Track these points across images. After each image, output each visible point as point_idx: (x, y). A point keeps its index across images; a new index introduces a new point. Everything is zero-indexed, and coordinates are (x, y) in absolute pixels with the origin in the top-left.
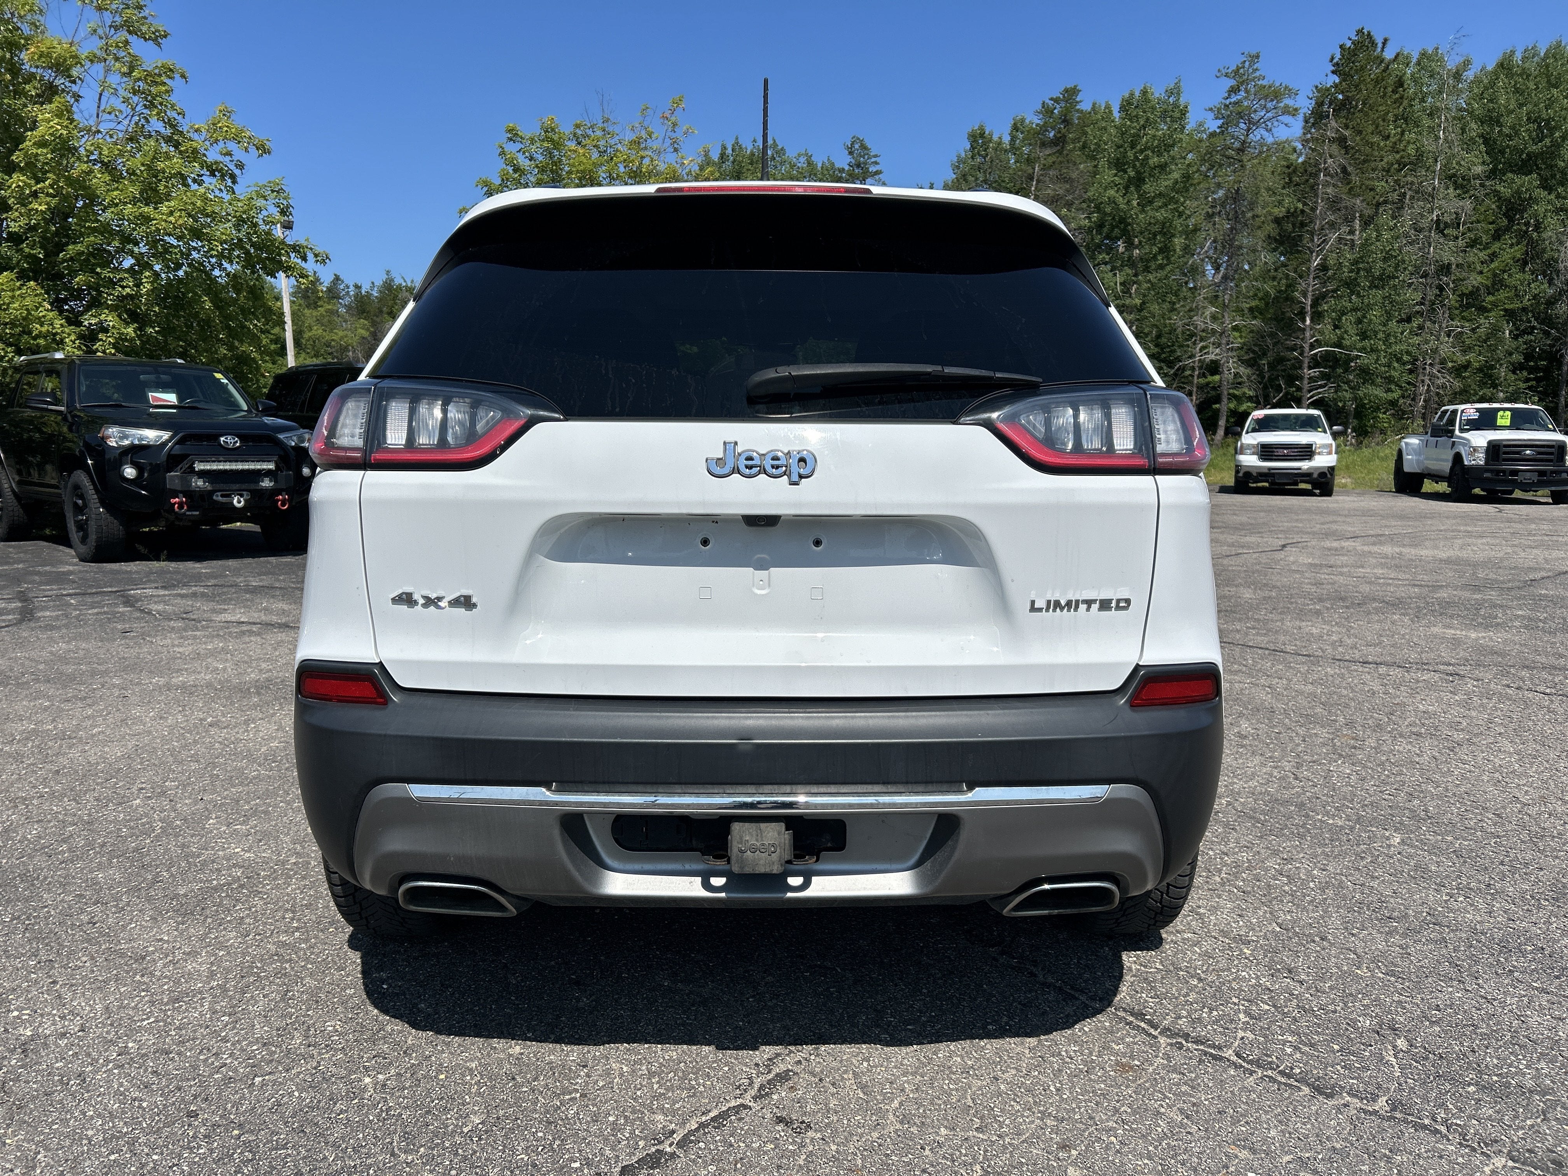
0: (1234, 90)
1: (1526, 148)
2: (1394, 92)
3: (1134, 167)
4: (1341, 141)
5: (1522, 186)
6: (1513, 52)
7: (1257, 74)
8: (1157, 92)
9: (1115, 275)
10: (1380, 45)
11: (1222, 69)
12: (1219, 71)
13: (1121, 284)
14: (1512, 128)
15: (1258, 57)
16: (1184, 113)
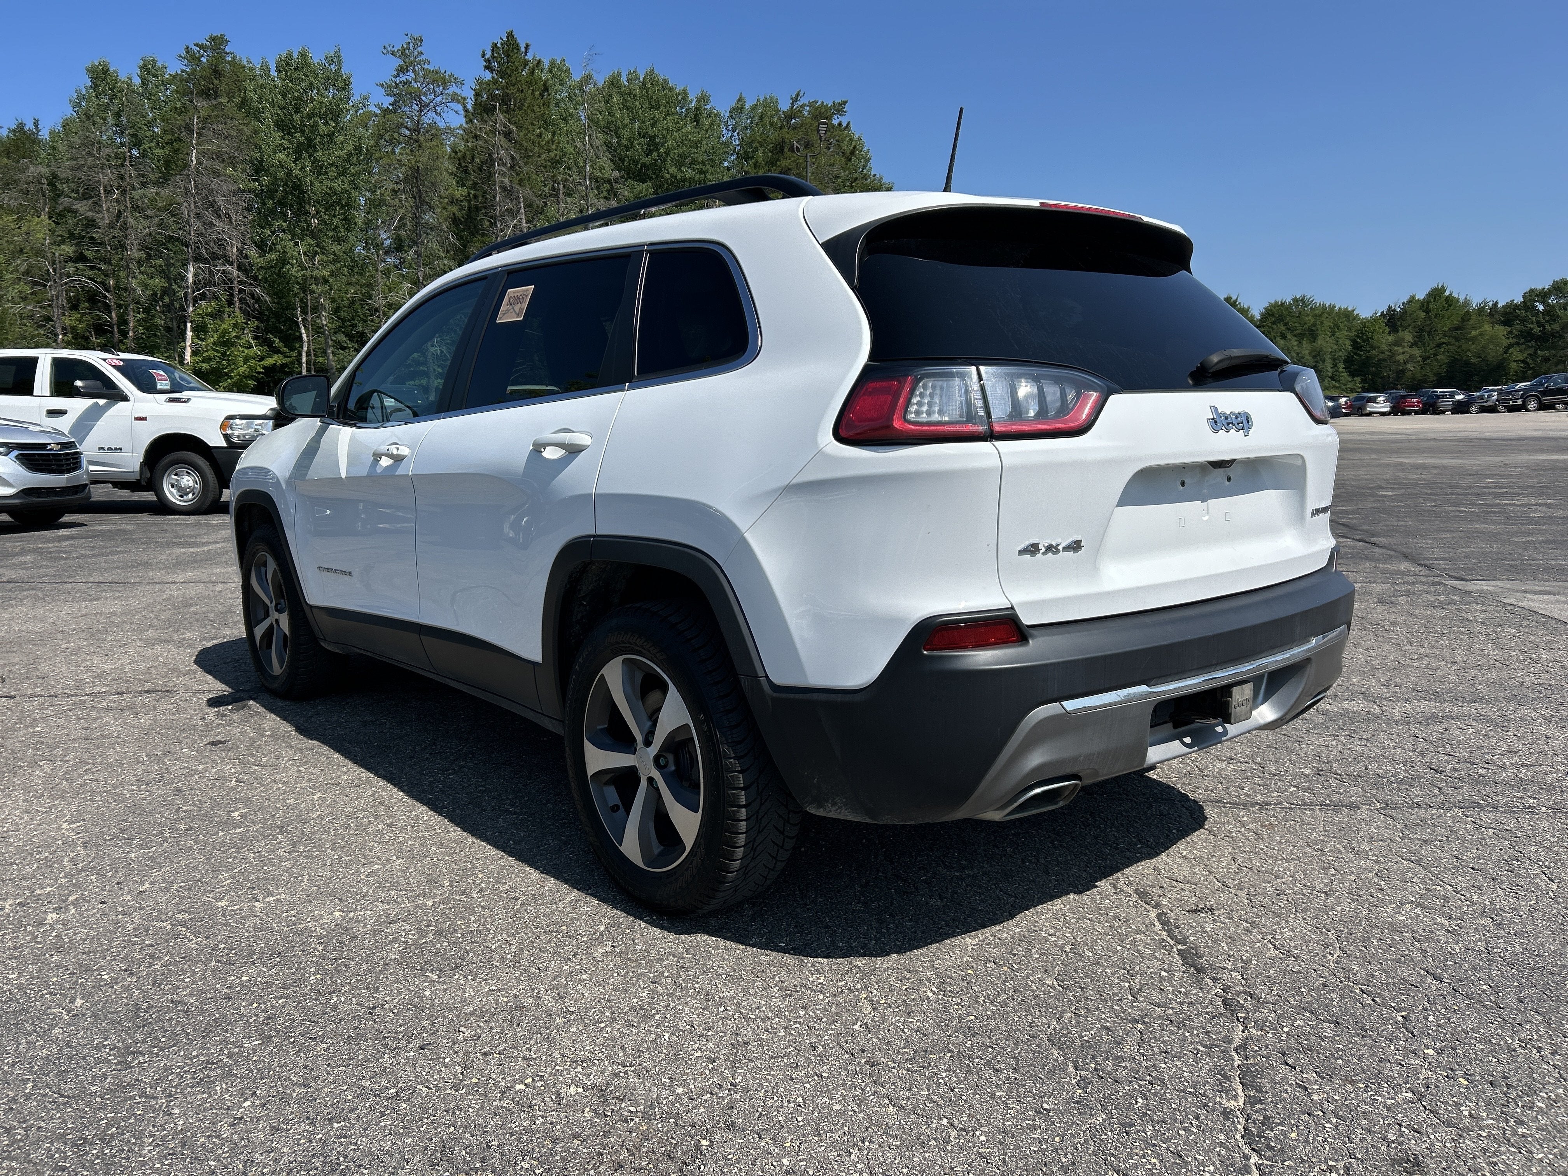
0: (402, 70)
1: (640, 159)
2: (542, 95)
3: (303, 132)
4: (508, 135)
5: (641, 192)
6: (619, 74)
7: (422, 58)
8: (317, 58)
9: (296, 244)
10: (523, 50)
11: (387, 46)
12: (385, 48)
13: (305, 254)
14: (629, 140)
15: (421, 41)
16: (347, 84)
